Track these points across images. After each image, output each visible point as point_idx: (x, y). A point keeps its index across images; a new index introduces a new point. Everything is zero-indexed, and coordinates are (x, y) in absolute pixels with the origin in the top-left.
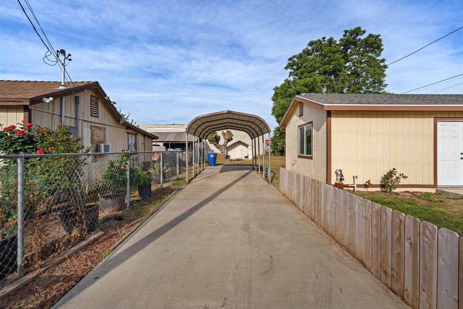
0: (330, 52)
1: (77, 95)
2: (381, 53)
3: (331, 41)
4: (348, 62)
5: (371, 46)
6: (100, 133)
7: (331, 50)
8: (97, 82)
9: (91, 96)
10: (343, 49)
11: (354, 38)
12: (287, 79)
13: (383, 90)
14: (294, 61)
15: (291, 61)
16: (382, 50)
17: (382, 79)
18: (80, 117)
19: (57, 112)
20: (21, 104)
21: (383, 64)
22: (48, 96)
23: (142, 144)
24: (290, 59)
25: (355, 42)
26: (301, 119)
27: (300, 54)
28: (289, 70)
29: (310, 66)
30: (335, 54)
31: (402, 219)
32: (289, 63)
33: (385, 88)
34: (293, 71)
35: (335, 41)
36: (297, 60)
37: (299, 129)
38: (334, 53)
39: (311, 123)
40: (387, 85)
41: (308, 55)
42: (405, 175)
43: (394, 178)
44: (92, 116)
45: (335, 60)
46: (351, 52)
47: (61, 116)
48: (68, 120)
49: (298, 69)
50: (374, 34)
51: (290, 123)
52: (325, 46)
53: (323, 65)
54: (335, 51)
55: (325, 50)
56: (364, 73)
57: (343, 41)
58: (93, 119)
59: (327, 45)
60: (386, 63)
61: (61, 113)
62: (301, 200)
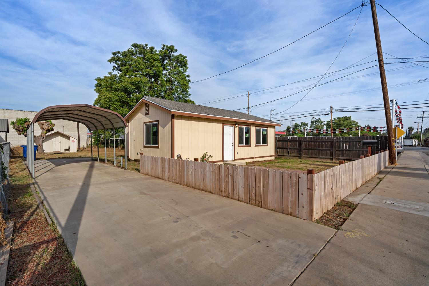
0: (151, 58)
2: (187, 70)
3: (152, 49)
4: (165, 70)
5: (181, 62)
7: (152, 57)
10: (161, 59)
11: (169, 53)
12: (111, 72)
13: (188, 98)
14: (118, 56)
16: (187, 68)
17: (188, 90)
21: (188, 79)
24: (114, 54)
25: (170, 56)
26: (148, 117)
27: (125, 52)
28: (113, 64)
29: (135, 66)
30: (155, 62)
31: (228, 167)
32: (113, 57)
33: (189, 97)
34: (116, 65)
35: (156, 51)
36: (121, 57)
37: (145, 125)
38: (155, 60)
39: (158, 121)
40: (190, 94)
41: (133, 55)
42: (212, 156)
43: (207, 157)
45: (156, 67)
46: (167, 63)
49: (122, 65)
50: (183, 55)
51: (134, 119)
52: (147, 52)
53: (146, 68)
55: (148, 56)
56: (176, 83)
57: (161, 52)
59: (149, 52)
60: (190, 78)
62: (166, 174)
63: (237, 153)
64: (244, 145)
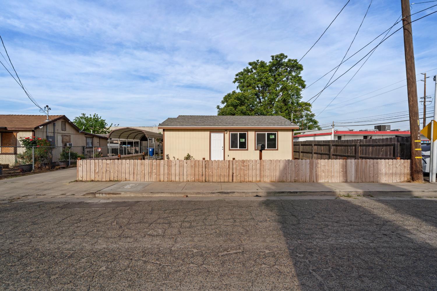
1: (54, 122)
3: (263, 63)
6: (67, 138)
8: (64, 115)
9: (62, 121)
11: (280, 61)
15: (238, 77)
18: (56, 131)
19: (45, 131)
20: (31, 129)
22: (41, 126)
23: (98, 142)
24: (237, 75)
25: (281, 64)
35: (266, 63)
40: (302, 97)
41: (249, 72)
44: (62, 130)
47: (47, 132)
48: (50, 133)
58: (63, 132)
59: (261, 66)
61: (47, 131)
63: (228, 156)
64: (238, 148)
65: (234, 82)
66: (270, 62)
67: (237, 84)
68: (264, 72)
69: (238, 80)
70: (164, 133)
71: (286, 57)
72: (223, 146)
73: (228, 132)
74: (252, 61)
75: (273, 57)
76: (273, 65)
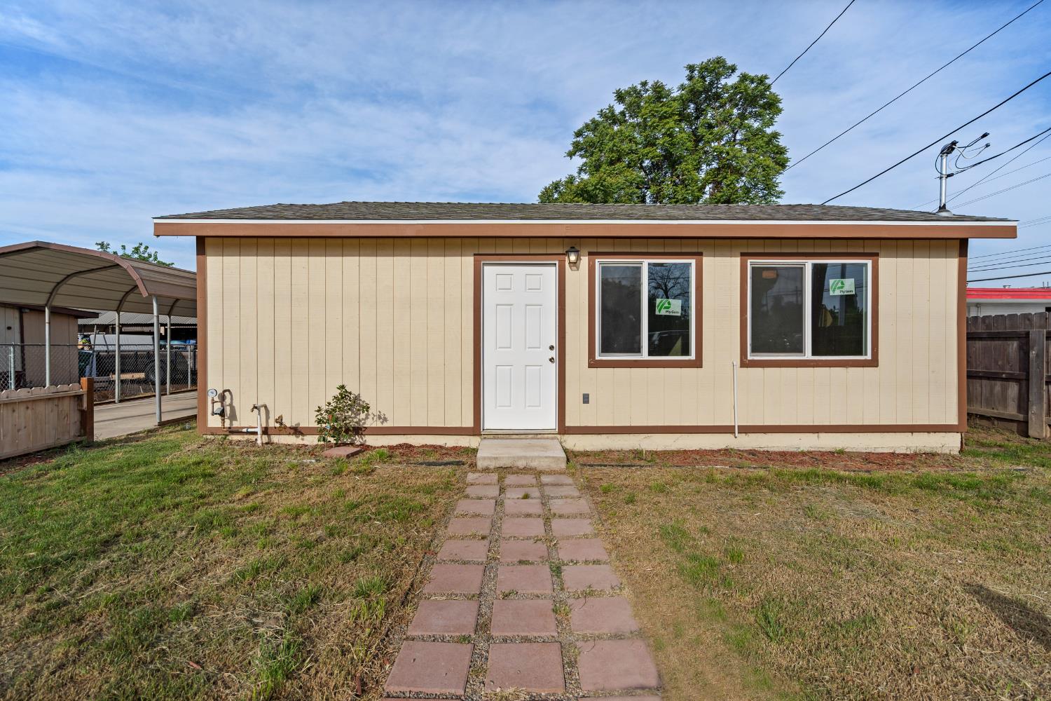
2: (777, 119)
3: (659, 89)
7: (657, 111)
11: (712, 83)
14: (585, 138)
15: (580, 139)
24: (579, 134)
25: (718, 94)
30: (665, 121)
32: (575, 143)
35: (670, 91)
36: (591, 135)
41: (614, 123)
50: (753, 74)
54: (665, 112)
57: (685, 90)
59: (652, 100)
63: (586, 399)
64: (644, 355)
65: (571, 155)
66: (682, 87)
67: (578, 161)
68: (666, 118)
69: (581, 149)
70: (202, 267)
71: (733, 69)
72: (554, 341)
73: (585, 260)
74: (625, 87)
75: (691, 68)
76: (693, 95)
